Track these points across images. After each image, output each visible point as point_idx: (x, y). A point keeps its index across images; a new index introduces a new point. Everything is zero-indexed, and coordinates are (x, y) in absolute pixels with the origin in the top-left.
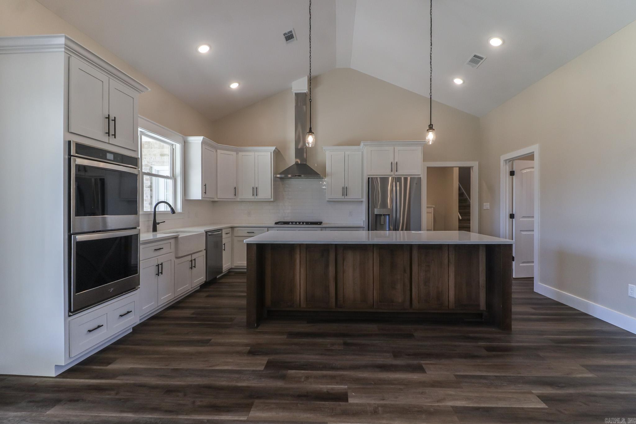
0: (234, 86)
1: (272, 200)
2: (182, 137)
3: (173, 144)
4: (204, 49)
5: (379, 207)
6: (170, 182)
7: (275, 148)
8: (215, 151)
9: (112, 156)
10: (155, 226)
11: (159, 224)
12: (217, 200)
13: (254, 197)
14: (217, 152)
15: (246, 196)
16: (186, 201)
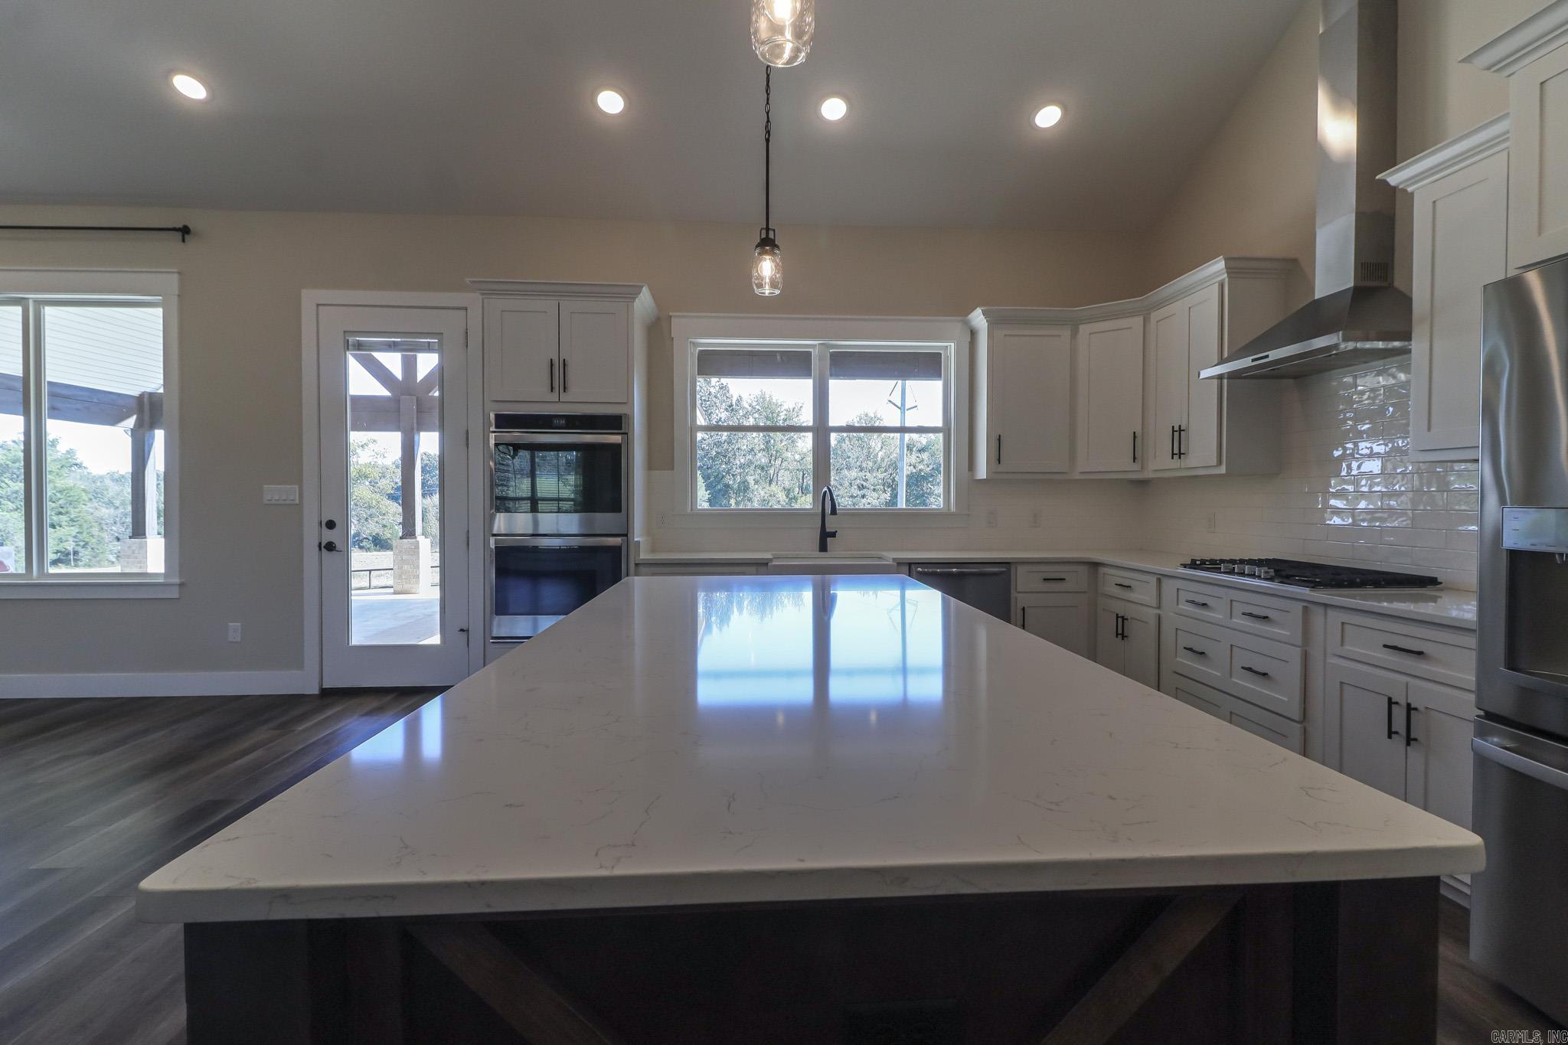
0: (1048, 117)
1: (1223, 470)
6: (940, 439)
7: (1227, 260)
8: (1066, 333)
9: (563, 422)
10: (825, 537)
11: (833, 535)
12: (1078, 477)
13: (1175, 463)
14: (1075, 333)
15: (1162, 460)
16: (975, 485)
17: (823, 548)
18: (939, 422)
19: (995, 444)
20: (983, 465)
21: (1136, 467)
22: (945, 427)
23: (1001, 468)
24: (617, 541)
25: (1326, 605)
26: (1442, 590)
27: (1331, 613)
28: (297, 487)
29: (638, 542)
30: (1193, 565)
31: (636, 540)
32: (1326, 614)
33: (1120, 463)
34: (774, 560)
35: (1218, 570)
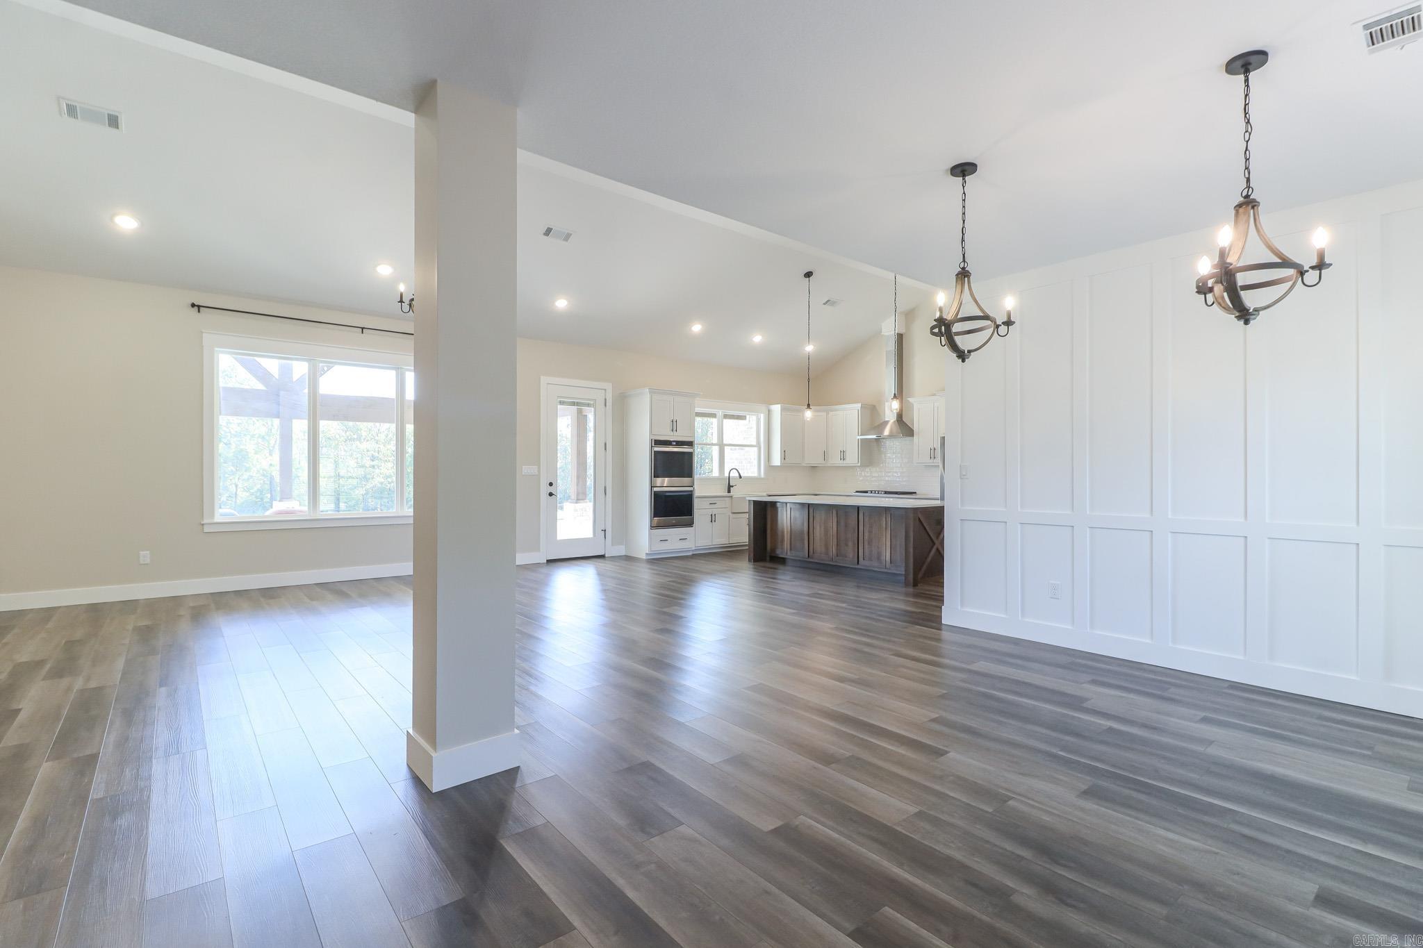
1: (859, 464)
2: (766, 406)
4: (757, 338)
6: (755, 449)
7: (861, 404)
9: (675, 443)
10: (729, 488)
11: (732, 486)
12: (804, 465)
13: (842, 462)
15: (835, 460)
16: (770, 468)
17: (729, 491)
18: (754, 443)
19: (782, 452)
20: (777, 460)
21: (824, 462)
22: (758, 445)
23: (785, 461)
24: (692, 488)
28: (537, 467)
29: (696, 489)
30: (857, 492)
33: (817, 460)
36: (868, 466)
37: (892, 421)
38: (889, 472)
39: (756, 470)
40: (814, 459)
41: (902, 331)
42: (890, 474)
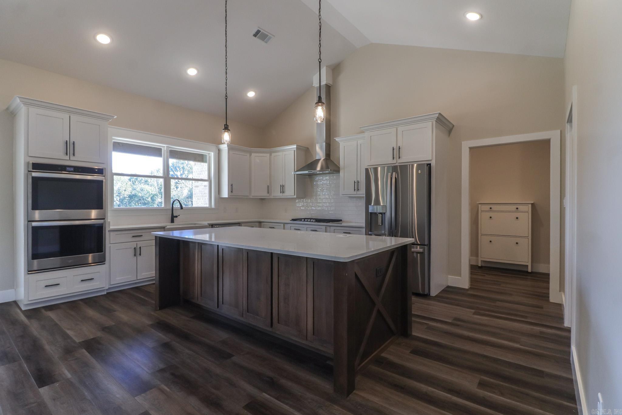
0: (251, 94)
1: (295, 197)
2: (216, 146)
3: (209, 153)
4: (192, 72)
5: (372, 205)
6: (207, 183)
7: (297, 145)
8: (248, 155)
9: (72, 169)
10: (173, 218)
11: (176, 217)
12: (252, 197)
13: (281, 194)
14: (250, 155)
15: (276, 193)
16: (219, 199)
17: (172, 221)
18: (206, 178)
19: (230, 187)
20: (225, 193)
21: (268, 195)
22: (209, 180)
23: (232, 194)
24: (102, 221)
25: (330, 226)
26: (342, 222)
27: (331, 227)
29: (110, 222)
30: (293, 220)
31: (109, 221)
32: (330, 228)
33: (263, 194)
34: (167, 226)
35: (301, 221)
36: (303, 198)
37: (322, 159)
38: (320, 203)
39: (207, 201)
40: (260, 192)
41: (331, 83)
42: (320, 205)
